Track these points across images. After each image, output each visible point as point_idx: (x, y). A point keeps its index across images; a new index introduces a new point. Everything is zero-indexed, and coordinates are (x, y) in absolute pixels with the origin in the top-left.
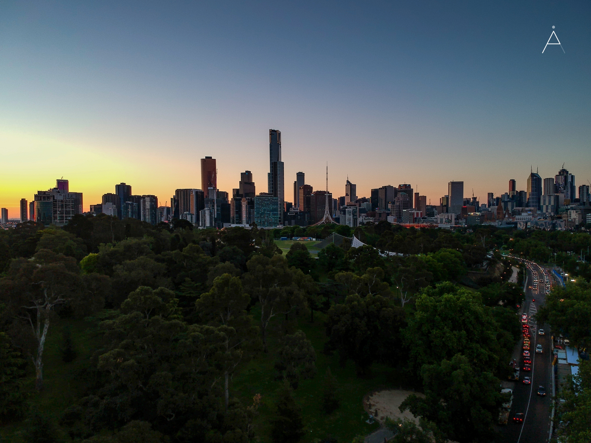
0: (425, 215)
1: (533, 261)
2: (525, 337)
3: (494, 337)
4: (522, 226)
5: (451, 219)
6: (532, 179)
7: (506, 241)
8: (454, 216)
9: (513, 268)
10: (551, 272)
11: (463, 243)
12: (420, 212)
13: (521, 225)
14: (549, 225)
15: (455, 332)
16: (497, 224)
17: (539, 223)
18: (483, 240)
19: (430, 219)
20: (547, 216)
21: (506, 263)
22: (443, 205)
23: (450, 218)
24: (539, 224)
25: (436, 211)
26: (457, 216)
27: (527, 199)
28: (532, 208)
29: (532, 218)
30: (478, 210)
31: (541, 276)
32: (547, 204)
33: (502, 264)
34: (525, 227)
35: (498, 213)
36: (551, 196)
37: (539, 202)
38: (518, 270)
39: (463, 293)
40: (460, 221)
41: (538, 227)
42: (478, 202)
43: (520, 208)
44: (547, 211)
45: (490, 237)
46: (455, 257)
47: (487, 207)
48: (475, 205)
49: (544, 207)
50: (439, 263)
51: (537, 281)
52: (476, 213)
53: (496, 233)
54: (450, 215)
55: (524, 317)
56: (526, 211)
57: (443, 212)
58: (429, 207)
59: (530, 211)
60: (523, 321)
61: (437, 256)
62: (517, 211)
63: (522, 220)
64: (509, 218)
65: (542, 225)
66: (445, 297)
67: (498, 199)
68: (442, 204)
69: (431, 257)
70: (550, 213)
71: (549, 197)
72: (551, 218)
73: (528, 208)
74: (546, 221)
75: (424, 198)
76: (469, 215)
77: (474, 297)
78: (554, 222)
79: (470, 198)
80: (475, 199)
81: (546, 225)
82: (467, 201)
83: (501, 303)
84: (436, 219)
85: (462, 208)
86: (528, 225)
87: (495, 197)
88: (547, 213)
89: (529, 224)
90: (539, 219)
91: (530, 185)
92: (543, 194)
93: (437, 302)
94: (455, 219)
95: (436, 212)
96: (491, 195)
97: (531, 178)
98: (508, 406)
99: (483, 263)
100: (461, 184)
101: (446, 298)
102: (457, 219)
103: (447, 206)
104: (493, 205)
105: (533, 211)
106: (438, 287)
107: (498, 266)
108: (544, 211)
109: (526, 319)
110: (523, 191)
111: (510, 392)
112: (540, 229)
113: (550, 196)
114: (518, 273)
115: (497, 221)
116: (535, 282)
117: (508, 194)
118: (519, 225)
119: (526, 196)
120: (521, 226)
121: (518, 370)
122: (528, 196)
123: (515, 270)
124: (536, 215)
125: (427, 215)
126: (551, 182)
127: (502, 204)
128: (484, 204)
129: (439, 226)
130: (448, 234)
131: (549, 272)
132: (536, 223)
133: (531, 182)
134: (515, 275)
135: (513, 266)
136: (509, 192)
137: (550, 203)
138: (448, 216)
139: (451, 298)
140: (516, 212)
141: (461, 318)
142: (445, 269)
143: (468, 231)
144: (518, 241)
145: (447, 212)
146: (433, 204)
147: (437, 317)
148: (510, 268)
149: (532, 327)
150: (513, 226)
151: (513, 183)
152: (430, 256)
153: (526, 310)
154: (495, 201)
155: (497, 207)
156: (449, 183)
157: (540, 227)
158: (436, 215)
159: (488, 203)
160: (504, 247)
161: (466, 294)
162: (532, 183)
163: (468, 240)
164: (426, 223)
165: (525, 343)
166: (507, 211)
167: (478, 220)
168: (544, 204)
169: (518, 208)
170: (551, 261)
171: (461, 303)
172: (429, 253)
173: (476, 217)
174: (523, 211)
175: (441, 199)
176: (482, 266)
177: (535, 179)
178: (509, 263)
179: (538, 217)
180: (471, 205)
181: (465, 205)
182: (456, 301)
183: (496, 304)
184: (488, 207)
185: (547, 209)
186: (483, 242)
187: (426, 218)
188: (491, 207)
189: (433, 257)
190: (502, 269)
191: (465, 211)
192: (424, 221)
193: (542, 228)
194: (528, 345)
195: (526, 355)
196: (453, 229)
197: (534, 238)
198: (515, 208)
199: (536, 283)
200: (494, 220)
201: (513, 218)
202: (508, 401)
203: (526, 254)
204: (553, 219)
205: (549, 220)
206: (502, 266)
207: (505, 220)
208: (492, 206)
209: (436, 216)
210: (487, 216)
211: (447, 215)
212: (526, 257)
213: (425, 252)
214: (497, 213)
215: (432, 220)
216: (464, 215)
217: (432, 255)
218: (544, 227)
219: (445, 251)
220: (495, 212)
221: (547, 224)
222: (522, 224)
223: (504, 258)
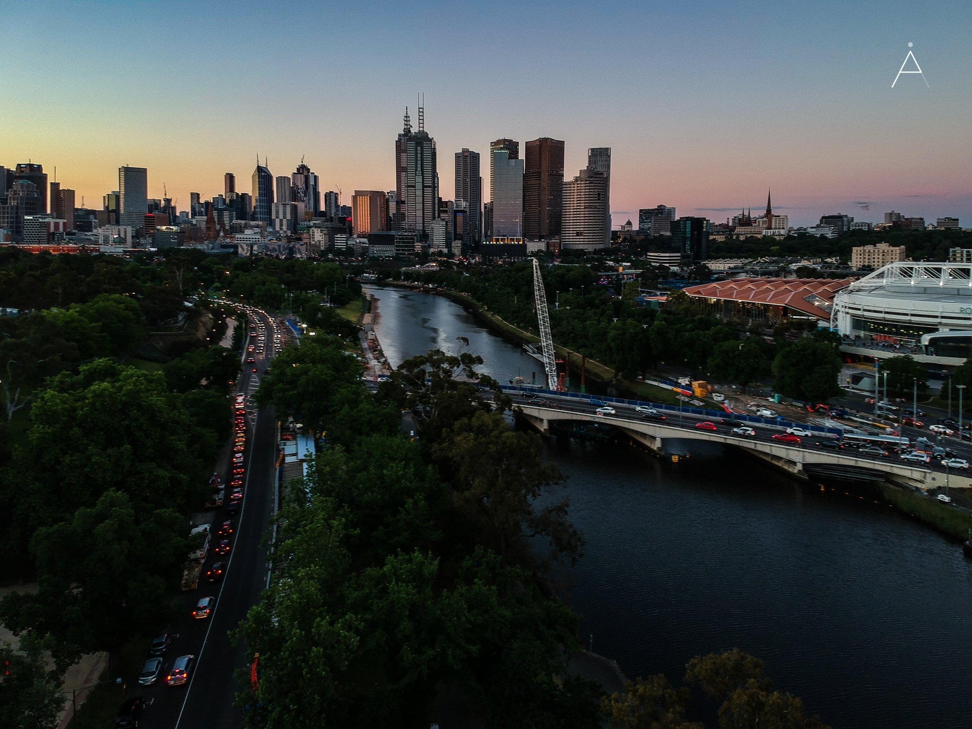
0: (73, 227)
1: (259, 307)
2: (239, 431)
3: (181, 445)
4: (245, 252)
5: (125, 236)
6: (259, 175)
7: (221, 275)
8: (130, 230)
9: (228, 320)
10: (284, 323)
11: (145, 282)
12: (61, 221)
13: (243, 250)
14: (284, 249)
15: (109, 451)
16: (205, 247)
17: (271, 247)
18: (179, 276)
19: (83, 235)
20: (282, 237)
21: (218, 313)
22: (110, 209)
23: (122, 235)
24: (271, 249)
25: (96, 221)
26: (137, 231)
27: (253, 208)
28: (260, 223)
29: (260, 238)
30: (174, 221)
31: (269, 330)
32: (281, 217)
33: (211, 316)
34: (249, 253)
35: (208, 229)
36: (287, 206)
37: (270, 213)
38: (236, 323)
39: (132, 376)
40: (142, 241)
41: (269, 253)
42: (174, 208)
43: (243, 222)
44: (281, 229)
45: (192, 270)
46: (126, 310)
47: (190, 217)
48: (169, 213)
49: (277, 222)
50: (93, 324)
51: (264, 338)
52: (171, 227)
53: (203, 263)
54: (122, 228)
55: (240, 399)
56: (252, 227)
57: (109, 223)
58: (81, 213)
59: (257, 226)
60: (237, 407)
61: (91, 311)
62: (238, 226)
63: (245, 242)
64: (225, 237)
65: (274, 250)
66: (93, 389)
67: (207, 203)
68: (107, 208)
69: (77, 312)
70: (285, 232)
71: (283, 207)
72: (288, 239)
73: (254, 222)
74: (280, 243)
75: (71, 194)
76: (158, 230)
77: (150, 381)
78: (291, 246)
79: (160, 200)
80: (168, 201)
81: (279, 249)
82: (155, 205)
83: (204, 382)
84: (96, 235)
85: (145, 217)
86: (254, 250)
87: (202, 201)
88: (281, 232)
89: (255, 248)
90: (270, 241)
91: (257, 186)
92: (275, 201)
93: (76, 401)
94: (133, 237)
95: (94, 222)
96: (195, 197)
97: (257, 173)
98: (201, 554)
99: (177, 317)
100: (142, 173)
101: (94, 391)
102: (137, 236)
103: (117, 211)
104: (201, 214)
105: (261, 227)
106: (84, 371)
107: (203, 319)
108: (278, 228)
109: (242, 403)
110: (246, 194)
111: (206, 528)
112: (272, 256)
113: (284, 205)
114: (236, 329)
115: (206, 242)
116: (260, 340)
117: (224, 198)
118: (240, 250)
119: (250, 202)
120: (243, 252)
121: (222, 489)
122: (254, 204)
123: (232, 323)
124: (266, 233)
125: (77, 227)
126: (286, 183)
127: (215, 213)
128: (185, 212)
129: (102, 250)
130: (114, 267)
131: (282, 323)
132: (266, 247)
133: (257, 180)
134: (230, 332)
135: (229, 317)
136: (225, 193)
137: (285, 217)
138: (119, 232)
139: (105, 389)
140: (236, 228)
141: (122, 423)
142: (105, 334)
143: (156, 259)
144: (237, 276)
145: (118, 223)
146: (88, 206)
147: (76, 429)
148: (224, 320)
149: (251, 413)
150: (232, 250)
151: (230, 179)
152: (74, 310)
153: (243, 387)
154: (203, 207)
155: (206, 217)
156: (119, 168)
157: (272, 254)
158: (96, 228)
159: (192, 210)
160: (216, 287)
161: (134, 379)
162: (259, 182)
163: (155, 277)
164: (75, 244)
165: (237, 442)
166: (223, 225)
167: (175, 239)
168: (277, 217)
169: (239, 221)
170: (285, 307)
171: (124, 395)
172: (73, 304)
173: (171, 233)
174: (246, 226)
175: (104, 197)
176: (176, 322)
177: (263, 176)
178: (223, 313)
179: (269, 238)
180: (162, 212)
181: (150, 212)
182: (116, 394)
183: (196, 384)
184: (192, 217)
185: (281, 225)
186: (180, 279)
187: (74, 234)
188: (196, 217)
189: (81, 313)
190: (210, 324)
191: (150, 222)
192: (70, 239)
193: (274, 254)
194: (241, 443)
195: (237, 461)
196: (128, 255)
197: (261, 271)
198: (234, 221)
199: (262, 343)
200: (200, 240)
201: (231, 237)
202: (200, 547)
203: (248, 299)
204: (289, 242)
205: (283, 242)
206: (210, 318)
207: (220, 241)
208: (199, 216)
209: (95, 231)
210: (190, 233)
211: (117, 228)
212: (249, 302)
213: (64, 304)
214: (207, 227)
215: (88, 237)
216: (150, 229)
217: (78, 309)
218: (277, 253)
219: (108, 300)
220: (203, 226)
221: (282, 249)
222: (245, 247)
223: (216, 305)
